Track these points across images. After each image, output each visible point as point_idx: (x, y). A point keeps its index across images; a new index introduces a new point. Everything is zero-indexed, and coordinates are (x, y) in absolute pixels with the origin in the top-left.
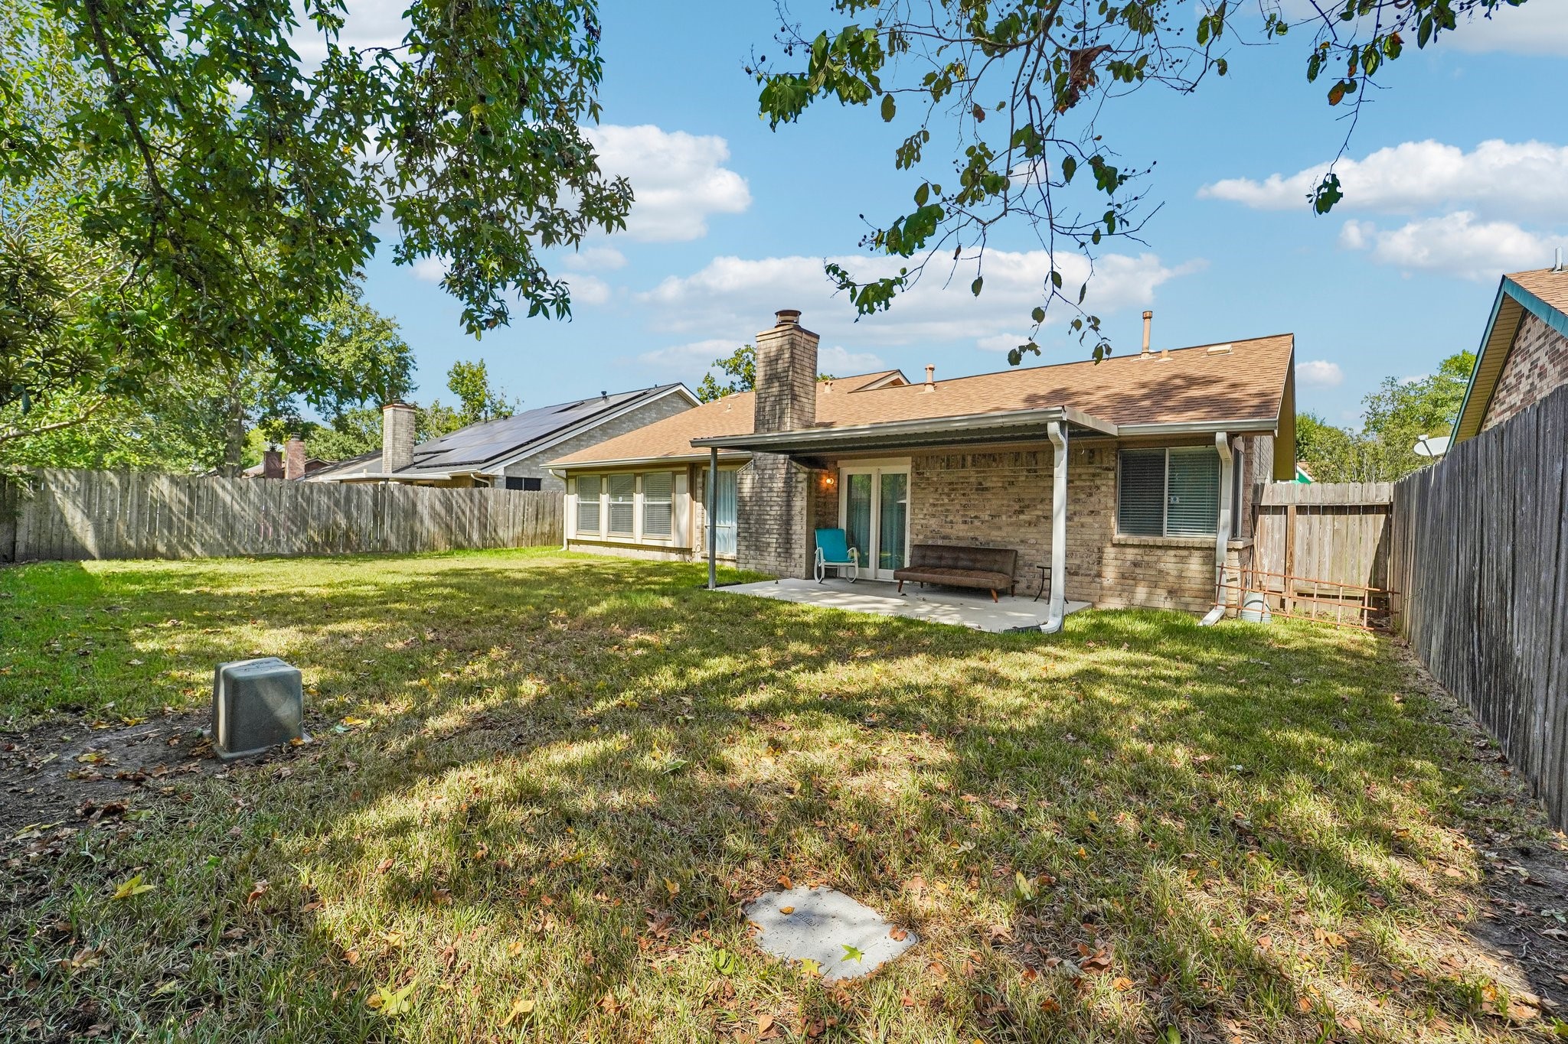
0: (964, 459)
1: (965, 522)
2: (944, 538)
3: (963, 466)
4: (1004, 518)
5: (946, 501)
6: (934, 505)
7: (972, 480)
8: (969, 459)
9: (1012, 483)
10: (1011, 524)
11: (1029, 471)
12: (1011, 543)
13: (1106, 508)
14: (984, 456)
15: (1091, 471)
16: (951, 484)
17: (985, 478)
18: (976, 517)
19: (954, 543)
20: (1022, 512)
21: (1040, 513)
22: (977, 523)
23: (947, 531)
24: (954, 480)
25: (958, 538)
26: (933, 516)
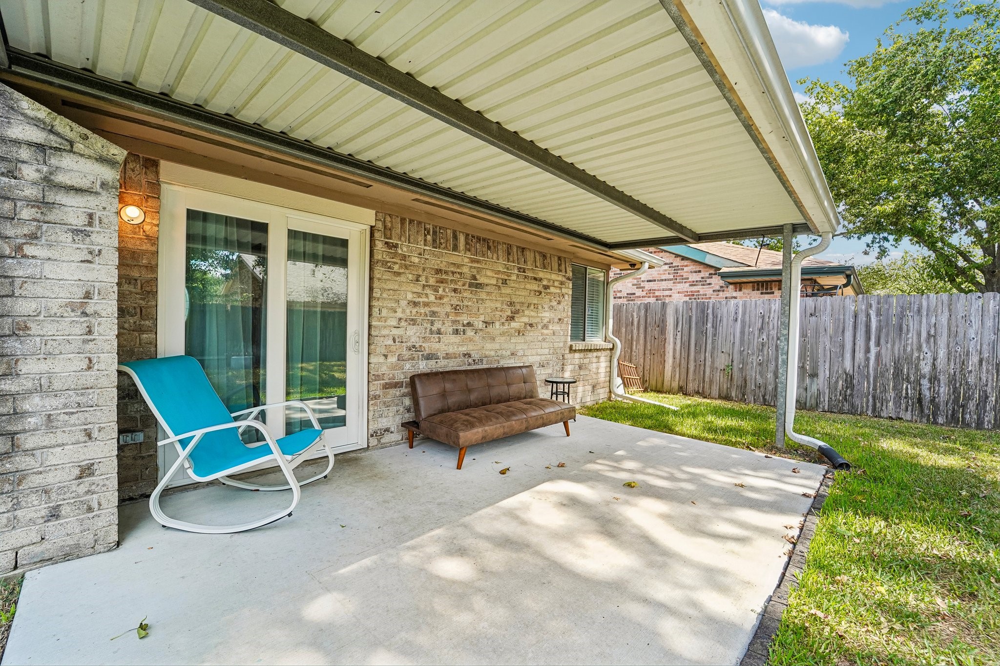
0: (455, 237)
1: (456, 332)
2: (429, 357)
3: (455, 248)
4: (497, 324)
5: (432, 298)
6: (415, 304)
7: (465, 270)
8: (462, 239)
9: (505, 282)
10: (503, 334)
11: (519, 269)
12: (503, 357)
13: (567, 317)
14: (479, 239)
15: (560, 278)
16: (438, 271)
17: (479, 270)
18: (469, 324)
19: (443, 365)
20: (512, 318)
21: (526, 320)
22: (470, 333)
23: (431, 346)
24: (443, 266)
25: (447, 356)
26: (413, 322)
